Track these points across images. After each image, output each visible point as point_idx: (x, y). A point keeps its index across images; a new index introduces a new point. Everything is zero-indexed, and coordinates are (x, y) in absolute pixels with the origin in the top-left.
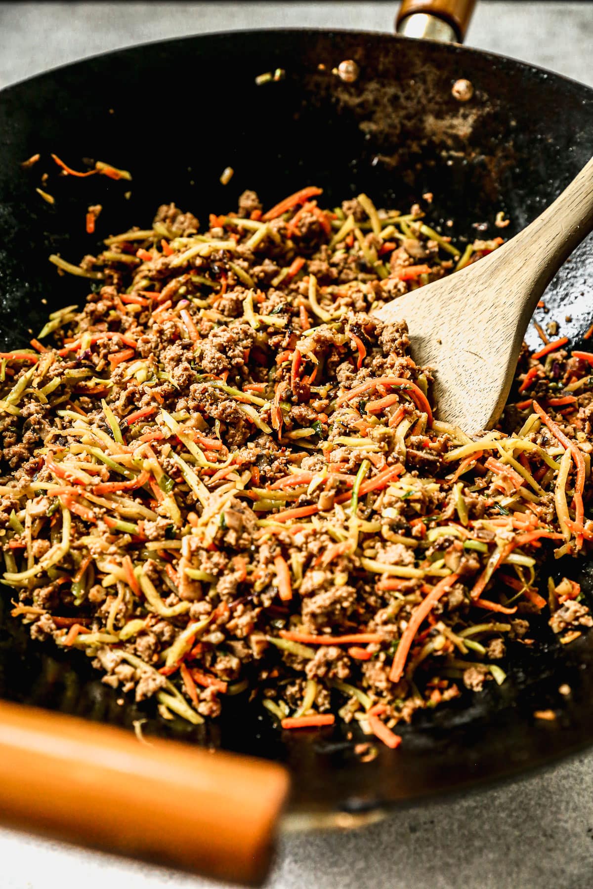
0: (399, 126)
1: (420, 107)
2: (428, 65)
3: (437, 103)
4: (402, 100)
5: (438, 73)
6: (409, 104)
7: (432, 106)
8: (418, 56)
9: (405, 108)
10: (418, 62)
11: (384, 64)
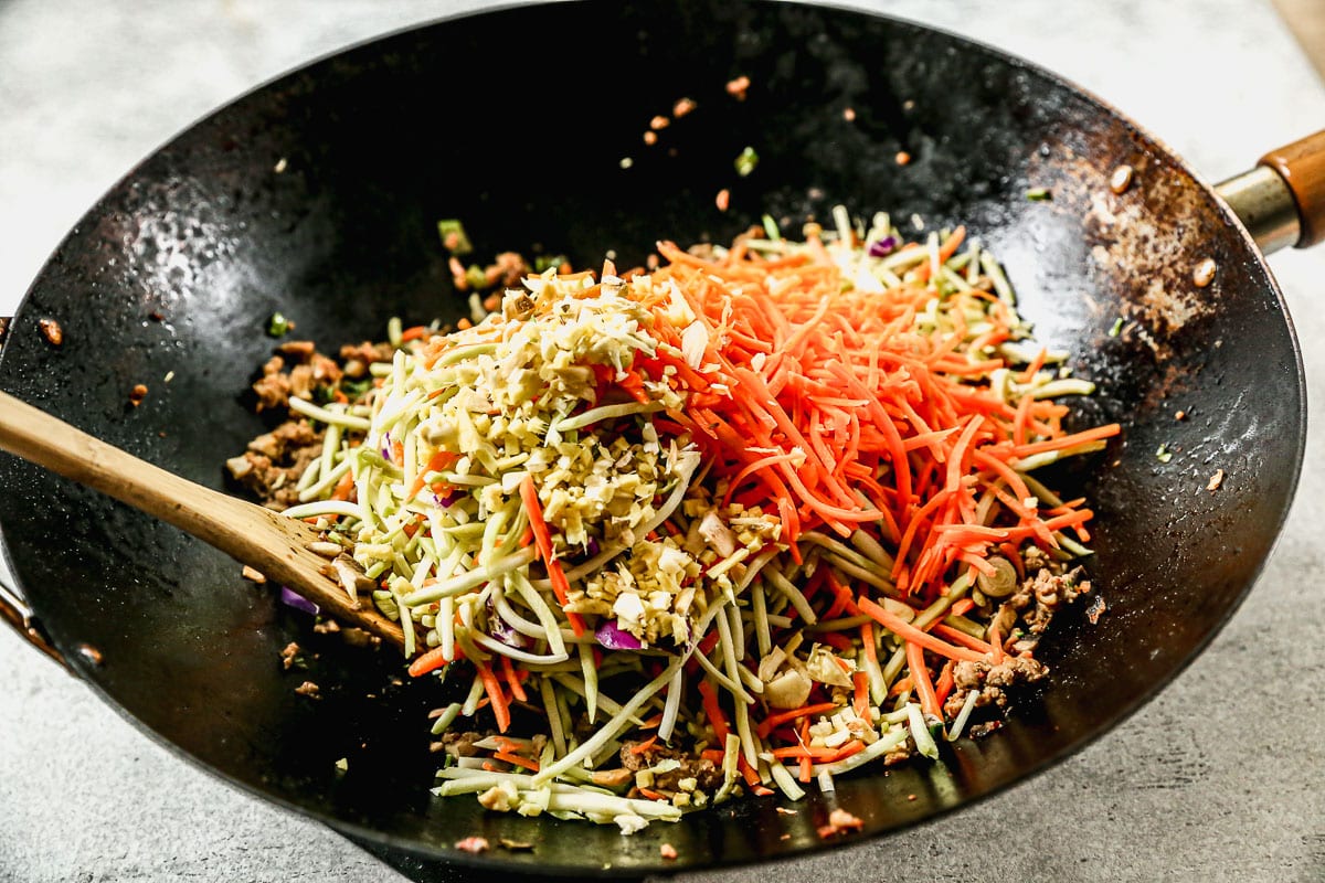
0: (1127, 274)
1: (1159, 265)
2: (1194, 220)
3: (1176, 272)
4: (1149, 246)
5: (1197, 237)
6: (1152, 257)
7: (1170, 272)
8: (1192, 203)
9: (1146, 258)
10: (1188, 209)
11: (1158, 192)
